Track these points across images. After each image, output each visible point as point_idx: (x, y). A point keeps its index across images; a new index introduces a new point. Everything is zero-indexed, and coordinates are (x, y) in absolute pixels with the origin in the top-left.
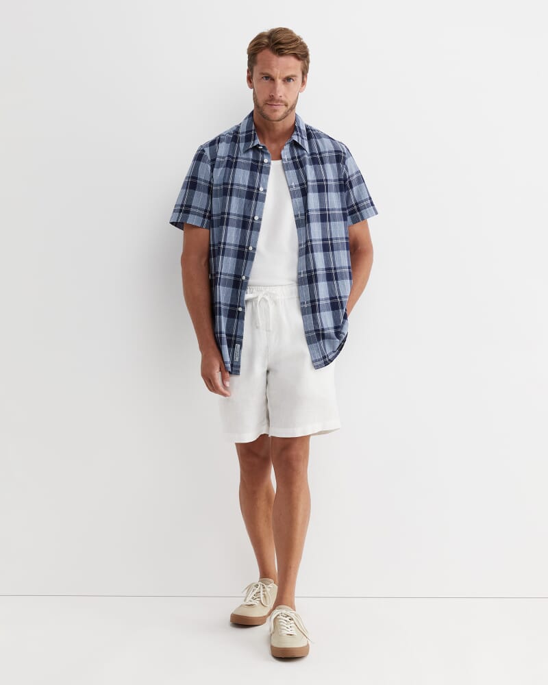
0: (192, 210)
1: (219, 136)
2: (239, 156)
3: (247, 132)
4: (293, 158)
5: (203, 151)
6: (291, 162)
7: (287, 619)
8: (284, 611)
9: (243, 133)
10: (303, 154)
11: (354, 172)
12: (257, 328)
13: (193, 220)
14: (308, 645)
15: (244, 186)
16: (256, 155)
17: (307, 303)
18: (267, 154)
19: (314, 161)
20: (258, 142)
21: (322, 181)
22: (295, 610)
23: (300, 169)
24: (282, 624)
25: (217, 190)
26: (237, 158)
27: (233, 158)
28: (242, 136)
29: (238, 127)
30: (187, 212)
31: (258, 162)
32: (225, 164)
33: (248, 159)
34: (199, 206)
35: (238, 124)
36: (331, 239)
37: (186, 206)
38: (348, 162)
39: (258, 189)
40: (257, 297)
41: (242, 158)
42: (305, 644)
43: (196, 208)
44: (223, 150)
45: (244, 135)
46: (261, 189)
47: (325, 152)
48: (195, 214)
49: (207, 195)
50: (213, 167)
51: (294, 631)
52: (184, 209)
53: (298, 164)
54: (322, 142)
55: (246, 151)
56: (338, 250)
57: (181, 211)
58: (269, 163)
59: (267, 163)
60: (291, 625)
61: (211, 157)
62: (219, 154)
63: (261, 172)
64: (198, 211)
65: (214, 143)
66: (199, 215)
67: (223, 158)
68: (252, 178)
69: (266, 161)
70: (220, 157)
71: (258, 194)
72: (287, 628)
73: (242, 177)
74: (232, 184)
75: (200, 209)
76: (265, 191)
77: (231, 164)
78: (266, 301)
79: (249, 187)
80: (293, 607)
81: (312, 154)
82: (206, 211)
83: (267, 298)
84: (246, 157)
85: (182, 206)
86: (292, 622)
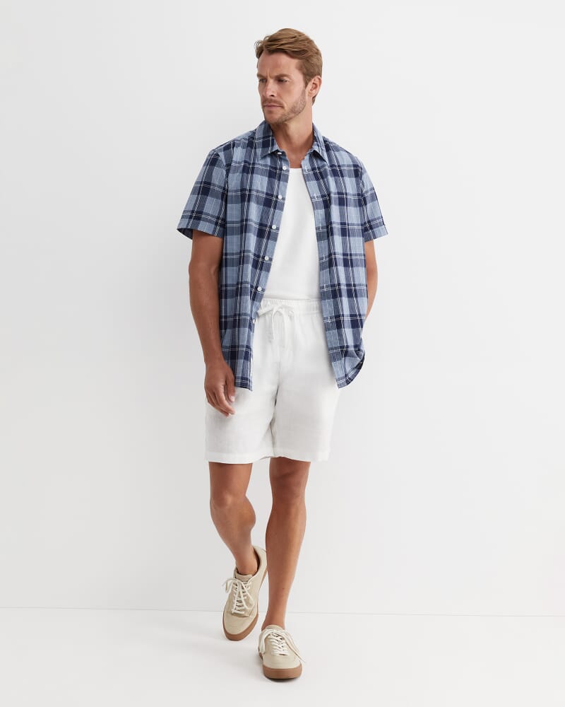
0: (203, 216)
1: (234, 141)
2: (256, 162)
3: (264, 138)
4: (313, 169)
5: (218, 155)
6: (311, 173)
7: (278, 638)
8: (275, 631)
9: (259, 139)
10: (324, 166)
11: (369, 188)
12: (270, 342)
13: (204, 227)
14: (301, 665)
15: (263, 193)
16: (274, 161)
17: (331, 318)
18: (286, 160)
19: (335, 173)
20: (276, 147)
21: (343, 194)
22: (284, 629)
23: (321, 181)
24: (273, 643)
25: (232, 196)
26: (254, 164)
27: (250, 164)
28: (258, 141)
29: (254, 133)
30: (198, 218)
31: (276, 169)
32: (241, 169)
33: (266, 166)
34: (210, 213)
35: (253, 129)
36: (351, 255)
37: (197, 212)
38: (364, 177)
39: (277, 197)
40: (272, 310)
41: (259, 164)
42: (298, 665)
43: (208, 214)
44: (238, 154)
45: (261, 141)
46: (280, 197)
47: (344, 165)
48: (206, 220)
49: (220, 201)
50: (228, 172)
51: (286, 651)
52: (194, 215)
53: (319, 175)
54: (341, 155)
55: (264, 157)
56: (357, 266)
57: (191, 217)
58: (288, 171)
59: (286, 171)
60: (283, 645)
61: (226, 161)
62: (234, 159)
63: (279, 180)
64: (209, 218)
65: (228, 147)
66: (210, 221)
67: (239, 163)
68: (271, 185)
69: (284, 168)
70: (236, 163)
71: (276, 201)
72: (279, 649)
73: (260, 183)
74: (250, 190)
75: (212, 216)
76: (284, 199)
77: (248, 169)
78: (281, 314)
79: (267, 194)
80: (282, 626)
81: (332, 166)
82: (218, 218)
83: (283, 311)
84: (263, 163)
85: (193, 212)
86: (284, 641)
